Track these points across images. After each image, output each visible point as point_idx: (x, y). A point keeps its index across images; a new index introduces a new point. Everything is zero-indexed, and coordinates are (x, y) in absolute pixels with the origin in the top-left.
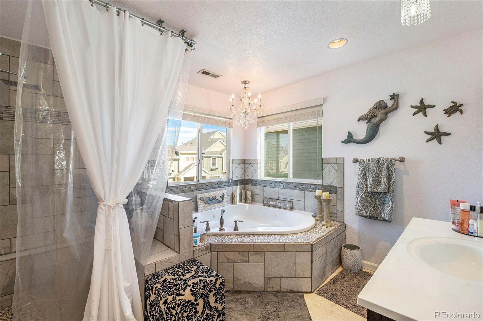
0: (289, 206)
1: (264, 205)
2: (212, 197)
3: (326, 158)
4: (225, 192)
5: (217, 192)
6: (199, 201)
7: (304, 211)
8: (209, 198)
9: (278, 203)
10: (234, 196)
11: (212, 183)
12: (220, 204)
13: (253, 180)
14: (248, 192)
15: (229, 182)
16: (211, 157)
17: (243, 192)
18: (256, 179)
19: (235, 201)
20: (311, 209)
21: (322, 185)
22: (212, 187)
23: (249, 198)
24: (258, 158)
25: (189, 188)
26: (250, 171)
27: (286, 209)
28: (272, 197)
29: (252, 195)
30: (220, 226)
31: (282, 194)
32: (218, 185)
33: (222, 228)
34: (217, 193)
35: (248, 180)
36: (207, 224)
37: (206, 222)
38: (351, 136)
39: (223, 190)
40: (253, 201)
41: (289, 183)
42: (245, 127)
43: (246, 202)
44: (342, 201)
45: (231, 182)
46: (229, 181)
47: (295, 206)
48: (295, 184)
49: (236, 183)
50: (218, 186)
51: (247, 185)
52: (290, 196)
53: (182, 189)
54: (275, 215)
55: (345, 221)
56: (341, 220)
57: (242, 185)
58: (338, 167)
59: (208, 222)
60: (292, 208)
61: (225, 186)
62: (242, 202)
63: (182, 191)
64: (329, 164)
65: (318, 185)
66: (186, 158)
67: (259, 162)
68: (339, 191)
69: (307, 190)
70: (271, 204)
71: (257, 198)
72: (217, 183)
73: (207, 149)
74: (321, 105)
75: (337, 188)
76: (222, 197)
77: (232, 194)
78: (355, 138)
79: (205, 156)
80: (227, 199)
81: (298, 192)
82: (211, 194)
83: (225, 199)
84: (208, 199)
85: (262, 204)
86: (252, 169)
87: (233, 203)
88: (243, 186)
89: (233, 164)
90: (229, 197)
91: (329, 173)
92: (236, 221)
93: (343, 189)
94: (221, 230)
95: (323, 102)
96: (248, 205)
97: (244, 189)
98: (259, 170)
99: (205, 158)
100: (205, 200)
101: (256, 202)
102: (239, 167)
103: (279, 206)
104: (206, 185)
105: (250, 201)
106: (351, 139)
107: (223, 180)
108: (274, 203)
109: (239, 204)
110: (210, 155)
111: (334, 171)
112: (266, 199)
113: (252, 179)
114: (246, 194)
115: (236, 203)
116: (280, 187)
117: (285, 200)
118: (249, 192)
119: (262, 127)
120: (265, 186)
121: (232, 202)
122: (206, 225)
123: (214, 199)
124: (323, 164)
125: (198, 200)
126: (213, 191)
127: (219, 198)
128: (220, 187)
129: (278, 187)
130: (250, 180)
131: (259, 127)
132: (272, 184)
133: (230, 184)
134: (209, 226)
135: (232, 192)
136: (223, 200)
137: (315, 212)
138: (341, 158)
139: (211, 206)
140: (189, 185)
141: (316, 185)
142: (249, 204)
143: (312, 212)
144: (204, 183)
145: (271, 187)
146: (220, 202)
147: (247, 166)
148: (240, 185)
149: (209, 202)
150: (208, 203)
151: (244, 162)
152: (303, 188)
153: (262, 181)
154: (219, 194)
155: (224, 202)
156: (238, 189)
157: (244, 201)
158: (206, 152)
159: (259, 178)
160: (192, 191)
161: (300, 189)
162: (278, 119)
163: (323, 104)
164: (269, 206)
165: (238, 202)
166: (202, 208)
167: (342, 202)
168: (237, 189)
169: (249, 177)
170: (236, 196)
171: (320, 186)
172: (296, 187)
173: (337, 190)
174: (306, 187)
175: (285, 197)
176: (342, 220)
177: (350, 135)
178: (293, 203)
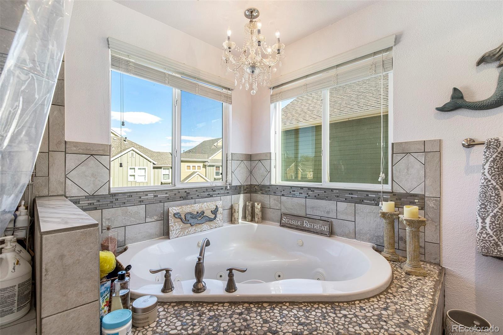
0: (327, 229)
1: (282, 225)
2: (197, 213)
3: (401, 143)
4: (219, 203)
5: (205, 203)
6: (172, 220)
7: (355, 240)
8: (190, 213)
9: (306, 223)
10: (233, 211)
11: (197, 189)
12: (211, 223)
13: (264, 186)
14: (256, 204)
15: (226, 189)
16: (215, 166)
17: (247, 203)
18: (268, 184)
19: (236, 219)
20: (368, 235)
21: (392, 192)
22: (198, 196)
23: (257, 214)
24: (272, 151)
25: (155, 196)
26: (260, 171)
27: (321, 233)
28: (295, 213)
29: (263, 208)
30: (195, 281)
31: (313, 208)
32: (208, 193)
33: (200, 286)
34: (206, 206)
35: (256, 185)
36: (165, 276)
37: (164, 272)
38: (461, 95)
39: (215, 201)
40: (264, 218)
41: (325, 190)
42: (252, 91)
43: (252, 220)
44: (436, 224)
45: (228, 188)
46: (226, 187)
47: (336, 229)
48: (337, 191)
49: (237, 190)
50: (208, 195)
51: (255, 194)
52: (328, 212)
53: (140, 197)
54: (301, 245)
55: (443, 262)
56: (435, 259)
57: (246, 193)
58: (427, 158)
59: (168, 271)
60: (331, 233)
61: (219, 194)
62: (247, 220)
63: (141, 201)
64: (407, 153)
65: (383, 192)
66: (187, 166)
67: (273, 157)
68: (430, 204)
69: (361, 201)
70: (294, 225)
71: (270, 213)
72: (207, 189)
73: (210, 156)
74: (389, 49)
75: (426, 199)
76: (215, 212)
77: (232, 208)
78: (468, 99)
79: (208, 164)
80: (222, 215)
81: (342, 206)
82: (196, 207)
83: (219, 216)
84: (190, 215)
85: (280, 224)
86: (263, 168)
87: (233, 223)
88: (248, 195)
89: (232, 160)
90: (226, 212)
91: (406, 171)
92: (231, 270)
93: (438, 200)
94: (197, 289)
95: (395, 42)
96: (256, 225)
97: (250, 200)
98: (273, 170)
99: (208, 166)
100: (183, 217)
101: (269, 220)
102: (242, 165)
103: (308, 228)
104: (186, 192)
105: (259, 218)
106: (459, 102)
107: (216, 184)
108: (299, 223)
109: (242, 223)
110: (213, 163)
111: (418, 166)
112: (285, 216)
113: (262, 184)
114: (253, 207)
115: (238, 221)
116: (309, 196)
117: (319, 218)
118: (258, 205)
119: (277, 103)
120: (283, 195)
121: (231, 221)
122: (164, 279)
123: (201, 216)
124: (394, 154)
125: (170, 218)
126: (199, 203)
127: (208, 213)
128: (211, 196)
129: (306, 197)
130: (258, 185)
131: (273, 103)
132: (294, 191)
133: (228, 191)
134: (170, 280)
135: (230, 205)
136: (215, 217)
137: (377, 241)
138: (435, 141)
139: (194, 228)
140: (155, 191)
141: (380, 192)
142: (257, 223)
143: (371, 242)
144: (183, 189)
145: (294, 196)
146: (211, 220)
147: (254, 164)
148: (243, 193)
149: (192, 221)
150: (189, 222)
151: (250, 158)
152: (352, 197)
153: (277, 187)
154: (208, 207)
155: (218, 219)
156: (240, 200)
157: (250, 218)
158: (209, 160)
159: (273, 183)
160: (161, 202)
161: (346, 200)
162: (306, 85)
163: (395, 45)
164: (291, 227)
165: (240, 221)
166: (177, 232)
167: (436, 226)
168: (238, 199)
169: (258, 181)
170: (237, 210)
171: (389, 194)
172: (338, 197)
173: (425, 202)
174: (359, 196)
175: (318, 213)
176: (438, 260)
177: (457, 94)
178: (334, 223)
